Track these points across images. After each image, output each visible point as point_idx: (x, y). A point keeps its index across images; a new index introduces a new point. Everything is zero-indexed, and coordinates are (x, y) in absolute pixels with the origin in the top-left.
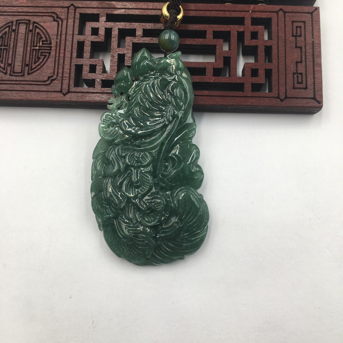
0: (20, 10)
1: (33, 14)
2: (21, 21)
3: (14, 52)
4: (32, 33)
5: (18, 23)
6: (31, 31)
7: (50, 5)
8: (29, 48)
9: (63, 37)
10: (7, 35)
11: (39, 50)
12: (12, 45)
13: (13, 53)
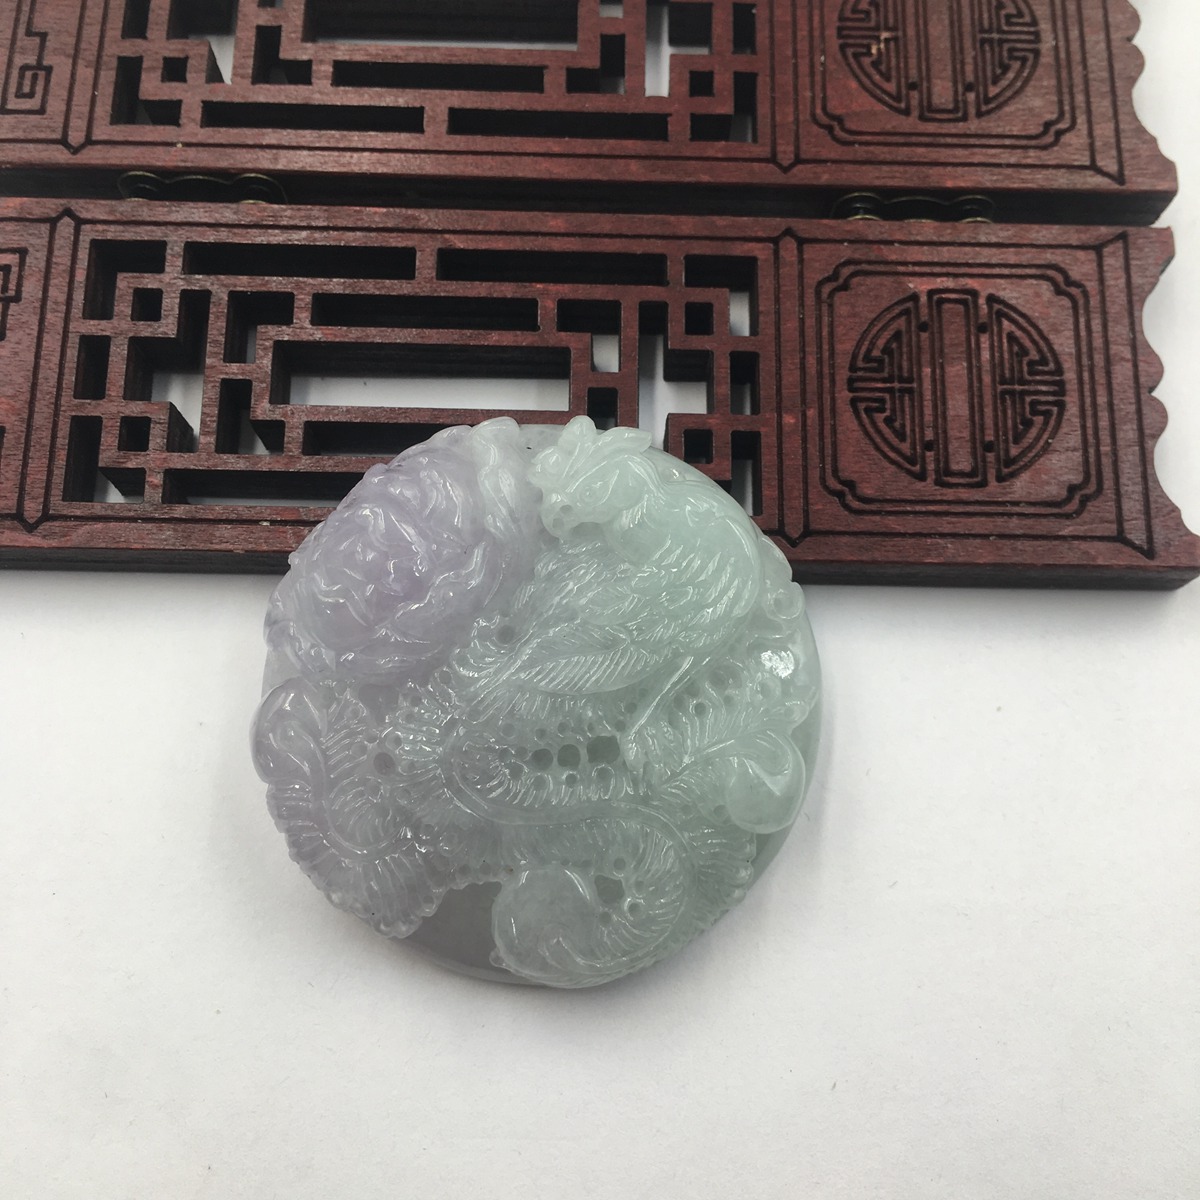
0: (959, 152)
1: (914, 139)
2: (951, 116)
3: (955, 23)
4: (907, 78)
5: (958, 112)
6: (912, 86)
7: (864, 168)
8: (911, 32)
9: (804, 68)
10: (989, 74)
11: (877, 28)
12: (968, 43)
13: (960, 20)
